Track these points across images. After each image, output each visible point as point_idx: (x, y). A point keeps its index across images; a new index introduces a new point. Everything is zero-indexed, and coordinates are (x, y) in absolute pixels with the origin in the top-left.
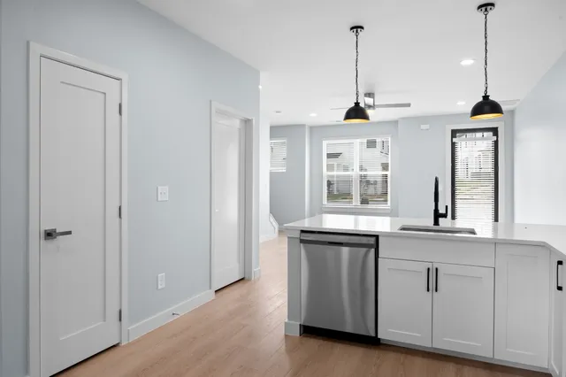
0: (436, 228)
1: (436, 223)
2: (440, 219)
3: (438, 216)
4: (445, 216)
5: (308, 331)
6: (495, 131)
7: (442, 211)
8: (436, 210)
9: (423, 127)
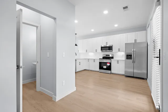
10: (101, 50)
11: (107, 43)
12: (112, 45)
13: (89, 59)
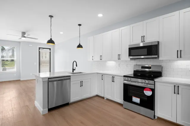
0: (73, 73)
1: (73, 72)
2: (74, 71)
3: (73, 70)
4: (75, 70)
5: (50, 110)
6: (50, 49)
7: (74, 69)
8: (73, 69)
9: (30, 45)
10: (130, 55)
11: (143, 37)
12: (158, 42)
13: (104, 74)
